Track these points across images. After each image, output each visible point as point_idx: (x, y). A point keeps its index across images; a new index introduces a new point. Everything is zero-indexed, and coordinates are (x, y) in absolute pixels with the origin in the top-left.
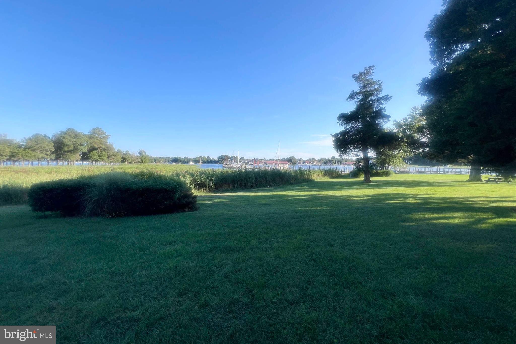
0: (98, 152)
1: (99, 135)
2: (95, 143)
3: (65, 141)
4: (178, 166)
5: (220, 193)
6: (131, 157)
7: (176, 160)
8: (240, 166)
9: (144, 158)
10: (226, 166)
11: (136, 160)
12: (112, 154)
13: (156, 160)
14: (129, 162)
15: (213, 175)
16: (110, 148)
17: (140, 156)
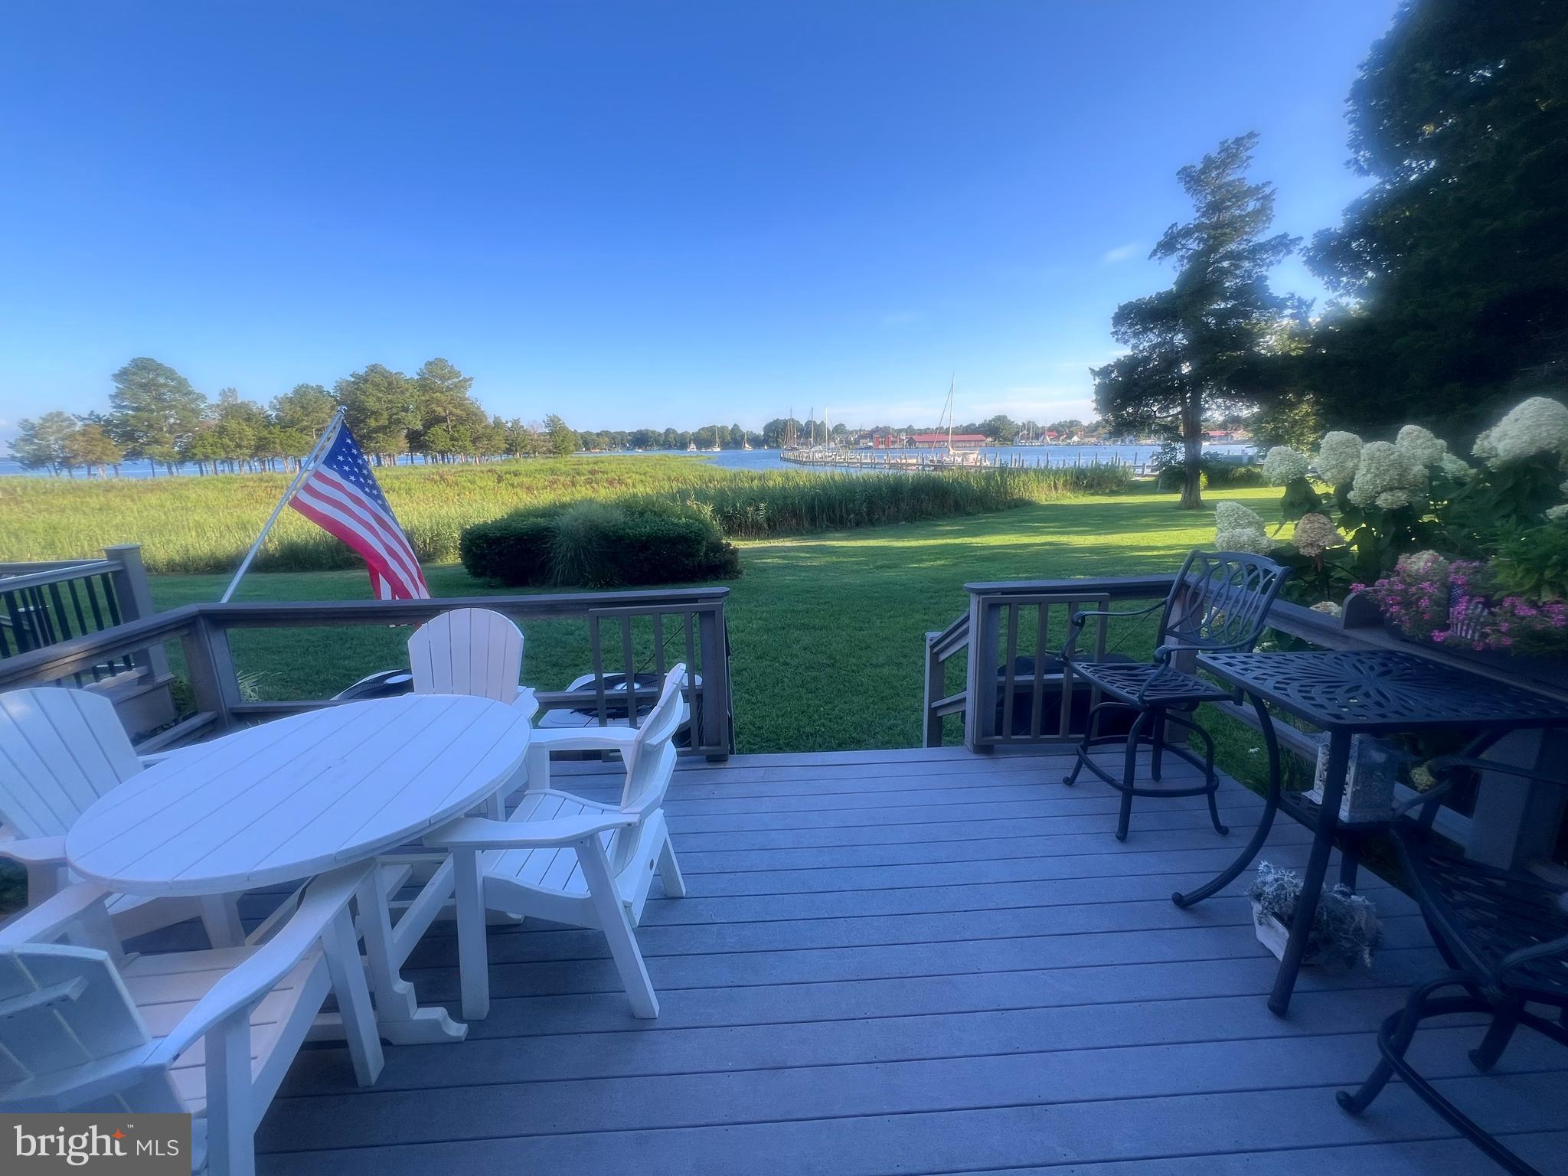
0: (447, 427)
1: (443, 378)
2: (439, 403)
3: (369, 402)
4: (657, 460)
5: (782, 540)
6: (530, 438)
7: (641, 440)
8: (831, 456)
9: (561, 438)
10: (790, 455)
11: (543, 446)
12: (481, 431)
13: (588, 442)
14: (524, 453)
15: (763, 495)
16: (475, 415)
17: (551, 434)
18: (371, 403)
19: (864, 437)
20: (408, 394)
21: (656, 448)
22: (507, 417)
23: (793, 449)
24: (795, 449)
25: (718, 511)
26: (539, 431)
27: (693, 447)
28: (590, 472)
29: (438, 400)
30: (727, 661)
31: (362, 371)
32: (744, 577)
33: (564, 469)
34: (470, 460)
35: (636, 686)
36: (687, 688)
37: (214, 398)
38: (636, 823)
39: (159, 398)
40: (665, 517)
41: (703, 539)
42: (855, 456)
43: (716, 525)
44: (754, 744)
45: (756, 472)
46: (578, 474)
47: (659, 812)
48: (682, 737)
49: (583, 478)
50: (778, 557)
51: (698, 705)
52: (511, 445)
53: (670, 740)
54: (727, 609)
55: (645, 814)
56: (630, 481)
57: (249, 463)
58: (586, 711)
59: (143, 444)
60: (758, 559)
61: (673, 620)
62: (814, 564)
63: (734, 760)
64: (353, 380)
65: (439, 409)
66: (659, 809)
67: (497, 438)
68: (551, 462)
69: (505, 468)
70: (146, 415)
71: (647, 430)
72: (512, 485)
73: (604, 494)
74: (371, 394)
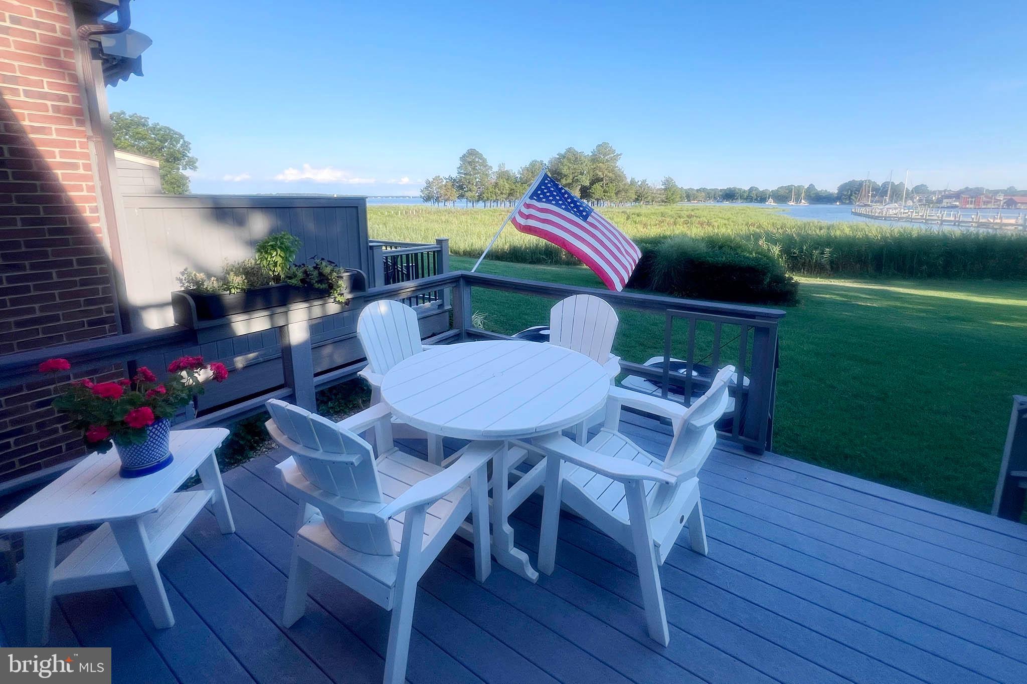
0: (603, 184)
1: (605, 154)
3: (564, 169)
4: (740, 210)
5: (843, 280)
6: (651, 192)
7: (730, 195)
8: (907, 213)
9: (672, 192)
10: (863, 210)
11: (659, 197)
12: (622, 187)
13: (689, 196)
14: (647, 202)
15: (829, 242)
16: (619, 176)
17: (665, 190)
18: (565, 171)
19: (949, 197)
20: (584, 164)
21: (739, 201)
22: (639, 179)
23: (866, 205)
24: (869, 206)
25: (786, 251)
26: (658, 187)
27: (771, 202)
28: (687, 216)
29: (600, 168)
30: (775, 373)
31: (563, 152)
32: (801, 306)
33: (670, 213)
34: (612, 205)
35: (694, 373)
36: (736, 386)
37: (495, 169)
38: (672, 484)
39: (474, 169)
40: (739, 251)
41: (769, 271)
42: (936, 214)
43: (782, 262)
44: (790, 447)
45: (825, 223)
46: (679, 217)
47: (696, 479)
48: (724, 425)
49: (682, 220)
50: (837, 295)
51: (743, 402)
52: (639, 196)
53: (713, 425)
54: (780, 330)
55: (681, 479)
56: (716, 224)
57: (505, 202)
58: (655, 383)
59: (465, 191)
60: (818, 294)
61: (731, 330)
62: (874, 305)
63: (768, 457)
64: (558, 157)
65: (600, 174)
66: (696, 478)
67: (631, 191)
68: (662, 209)
69: (633, 211)
70: (468, 177)
71: (735, 188)
72: (635, 222)
73: (696, 232)
74: (566, 165)
